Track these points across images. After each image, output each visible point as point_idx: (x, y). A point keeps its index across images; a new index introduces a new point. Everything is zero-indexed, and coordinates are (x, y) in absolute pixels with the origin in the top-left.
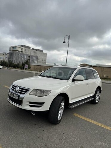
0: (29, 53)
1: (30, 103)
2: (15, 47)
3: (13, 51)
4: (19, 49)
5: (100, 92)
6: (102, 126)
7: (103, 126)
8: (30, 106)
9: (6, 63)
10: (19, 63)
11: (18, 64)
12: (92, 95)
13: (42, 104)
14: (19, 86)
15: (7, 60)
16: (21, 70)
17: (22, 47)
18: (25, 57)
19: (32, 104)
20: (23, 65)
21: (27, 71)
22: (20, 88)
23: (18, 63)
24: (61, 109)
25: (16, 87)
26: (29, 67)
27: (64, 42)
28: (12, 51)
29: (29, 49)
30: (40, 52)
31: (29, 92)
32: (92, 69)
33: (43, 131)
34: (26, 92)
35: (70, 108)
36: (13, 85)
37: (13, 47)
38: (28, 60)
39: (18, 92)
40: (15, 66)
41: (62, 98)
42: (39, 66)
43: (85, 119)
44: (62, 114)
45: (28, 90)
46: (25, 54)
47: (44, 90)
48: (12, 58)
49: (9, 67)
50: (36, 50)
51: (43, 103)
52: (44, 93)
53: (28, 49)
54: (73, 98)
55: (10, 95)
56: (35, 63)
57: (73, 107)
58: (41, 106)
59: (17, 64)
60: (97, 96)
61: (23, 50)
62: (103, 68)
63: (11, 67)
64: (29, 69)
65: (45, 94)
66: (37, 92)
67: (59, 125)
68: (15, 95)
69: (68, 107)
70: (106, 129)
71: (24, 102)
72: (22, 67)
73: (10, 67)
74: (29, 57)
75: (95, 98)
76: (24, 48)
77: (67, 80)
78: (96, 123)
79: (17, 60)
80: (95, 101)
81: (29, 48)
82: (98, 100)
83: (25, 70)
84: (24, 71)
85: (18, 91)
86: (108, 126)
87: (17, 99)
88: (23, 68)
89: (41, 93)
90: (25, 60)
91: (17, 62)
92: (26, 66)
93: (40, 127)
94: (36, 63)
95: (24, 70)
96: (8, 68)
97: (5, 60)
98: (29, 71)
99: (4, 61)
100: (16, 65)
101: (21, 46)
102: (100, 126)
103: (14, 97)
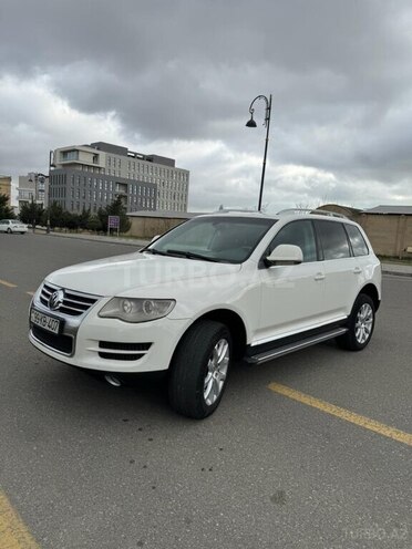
0: (125, 173)
1: (103, 344)
2: (70, 151)
3: (64, 165)
4: (86, 159)
5: (375, 305)
6: (368, 427)
7: (373, 426)
8: (103, 355)
9: (41, 213)
10: (87, 209)
11: (86, 214)
12: (343, 316)
13: (143, 349)
14: (63, 289)
15: (43, 201)
16: (96, 237)
17: (96, 151)
18: (108, 186)
19: (109, 348)
20: (103, 217)
21: (117, 240)
22: (67, 295)
23: (84, 211)
24: (217, 365)
25: (53, 290)
26: (124, 227)
27: (251, 124)
28: (59, 167)
29: (122, 157)
30: (163, 166)
31: (95, 308)
32: (345, 220)
33: (151, 440)
34: (86, 308)
35: (251, 364)
36: (45, 286)
37: (65, 153)
38: (121, 196)
39: (62, 310)
40: (74, 224)
41: (218, 326)
42: (162, 221)
43: (307, 400)
44: (221, 384)
45: (93, 301)
46: (108, 178)
47: (149, 300)
48: (63, 192)
49: (53, 226)
50: (150, 159)
51: (147, 346)
52: (149, 311)
53: (117, 156)
54: (262, 326)
55: (33, 320)
56: (146, 209)
57: (262, 358)
58: (140, 356)
59: (80, 213)
60: (363, 321)
61: (102, 163)
62: (402, 220)
63: (62, 226)
64: (126, 231)
65: (153, 314)
66: (126, 308)
67: (210, 422)
68: (48, 319)
69: (245, 358)
70: (380, 435)
71: (80, 343)
72: (100, 224)
73: (57, 228)
74: (125, 185)
75: (353, 330)
76: (103, 155)
77: (240, 262)
78: (344, 414)
79: (82, 201)
80: (355, 339)
81: (122, 151)
82: (367, 336)
83: (111, 234)
84: (108, 239)
85: (61, 305)
86: (389, 424)
87: (56, 332)
88: (102, 228)
89: (141, 310)
90: (108, 200)
91: (81, 209)
92: (113, 221)
93: (140, 429)
94: (150, 209)
95: (106, 235)
96: (48, 231)
97: (38, 202)
98: (124, 241)
99: (33, 205)
100: (76, 217)
101: (93, 146)
102: (358, 427)
103: (46, 327)
